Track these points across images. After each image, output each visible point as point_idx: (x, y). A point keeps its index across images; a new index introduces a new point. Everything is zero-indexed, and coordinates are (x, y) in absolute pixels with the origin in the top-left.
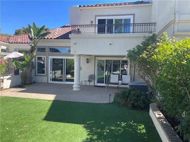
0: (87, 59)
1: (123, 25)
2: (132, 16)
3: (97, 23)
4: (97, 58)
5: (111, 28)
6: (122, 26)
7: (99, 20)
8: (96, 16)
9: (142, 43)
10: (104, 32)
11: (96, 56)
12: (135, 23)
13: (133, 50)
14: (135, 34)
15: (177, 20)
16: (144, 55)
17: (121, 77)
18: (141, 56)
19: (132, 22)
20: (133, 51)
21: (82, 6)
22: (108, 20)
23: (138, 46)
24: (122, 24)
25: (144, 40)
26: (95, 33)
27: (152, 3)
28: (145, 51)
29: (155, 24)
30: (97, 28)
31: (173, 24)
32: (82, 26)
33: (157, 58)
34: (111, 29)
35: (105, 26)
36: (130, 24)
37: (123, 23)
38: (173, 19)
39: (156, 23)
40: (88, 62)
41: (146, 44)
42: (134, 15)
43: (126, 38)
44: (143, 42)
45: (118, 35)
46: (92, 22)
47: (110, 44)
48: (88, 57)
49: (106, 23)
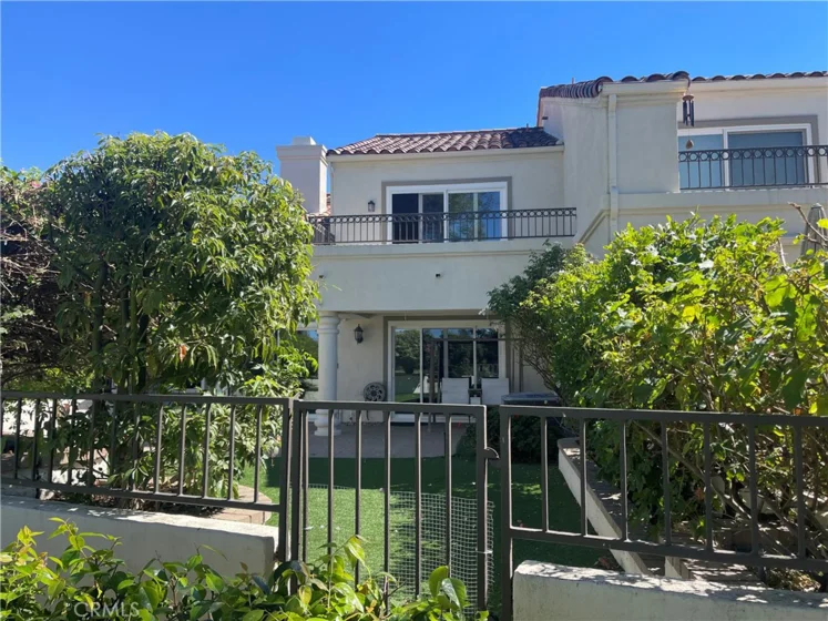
0: (359, 329)
1: (476, 216)
2: (505, 184)
3: (389, 211)
4: (391, 323)
5: (436, 223)
6: (473, 218)
7: (395, 197)
8: (385, 185)
9: (526, 272)
10: (417, 237)
11: (389, 317)
12: (515, 207)
13: (502, 291)
14: (512, 242)
15: (614, 208)
16: (530, 302)
17: (479, 386)
18: (521, 304)
19: (504, 206)
20: (504, 293)
21: (338, 152)
22: (426, 197)
23: (517, 280)
24: (472, 213)
25: (531, 264)
26: (385, 241)
27: (563, 144)
28: (531, 292)
29: (574, 212)
30: (390, 226)
31: (606, 220)
32: (345, 220)
33: (551, 305)
34: (437, 228)
35: (417, 218)
36: (499, 212)
37: (476, 208)
38: (603, 206)
39: (575, 209)
40: (360, 340)
41: (536, 273)
42: (509, 180)
43: (484, 254)
44: (530, 268)
45: (461, 246)
46: (372, 203)
47: (437, 275)
48: (363, 322)
49: (421, 210)
